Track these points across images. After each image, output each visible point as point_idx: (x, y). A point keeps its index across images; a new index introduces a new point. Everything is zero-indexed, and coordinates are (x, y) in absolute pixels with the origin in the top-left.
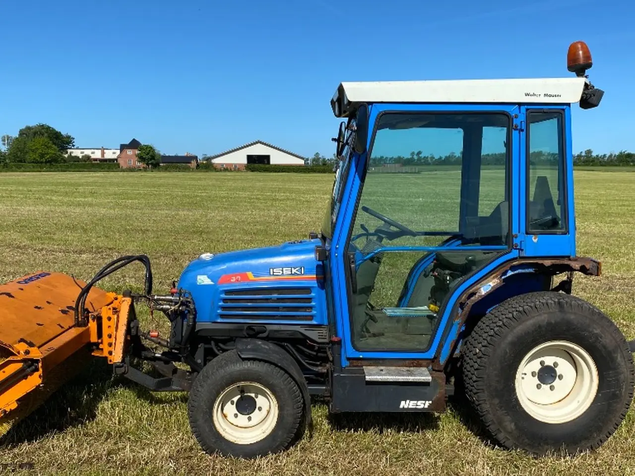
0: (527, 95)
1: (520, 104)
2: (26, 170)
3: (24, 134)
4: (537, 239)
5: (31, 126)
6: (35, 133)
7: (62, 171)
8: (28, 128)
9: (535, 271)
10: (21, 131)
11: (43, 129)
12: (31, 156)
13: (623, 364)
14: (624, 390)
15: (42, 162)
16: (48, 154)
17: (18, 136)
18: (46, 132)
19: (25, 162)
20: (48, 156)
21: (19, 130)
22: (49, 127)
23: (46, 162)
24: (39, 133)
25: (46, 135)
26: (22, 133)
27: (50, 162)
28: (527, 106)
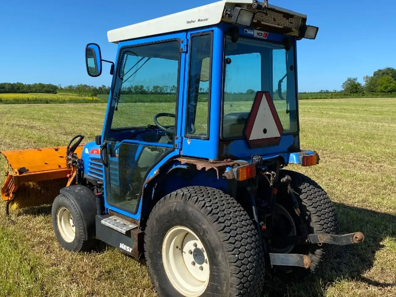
0: (189, 22)
1: (186, 31)
2: (368, 97)
3: (376, 74)
4: (190, 142)
5: (381, 69)
6: (383, 74)
7: (391, 97)
8: (380, 71)
9: (187, 167)
10: (375, 72)
11: (390, 70)
12: (379, 88)
13: (223, 263)
14: (225, 288)
15: (386, 92)
16: (390, 86)
17: (373, 76)
18: (391, 73)
19: (376, 92)
20: (390, 88)
21: (373, 72)
22: (393, 69)
23: (388, 92)
24: (386, 73)
25: (390, 74)
26: (375, 74)
27: (391, 92)
28: (191, 31)
